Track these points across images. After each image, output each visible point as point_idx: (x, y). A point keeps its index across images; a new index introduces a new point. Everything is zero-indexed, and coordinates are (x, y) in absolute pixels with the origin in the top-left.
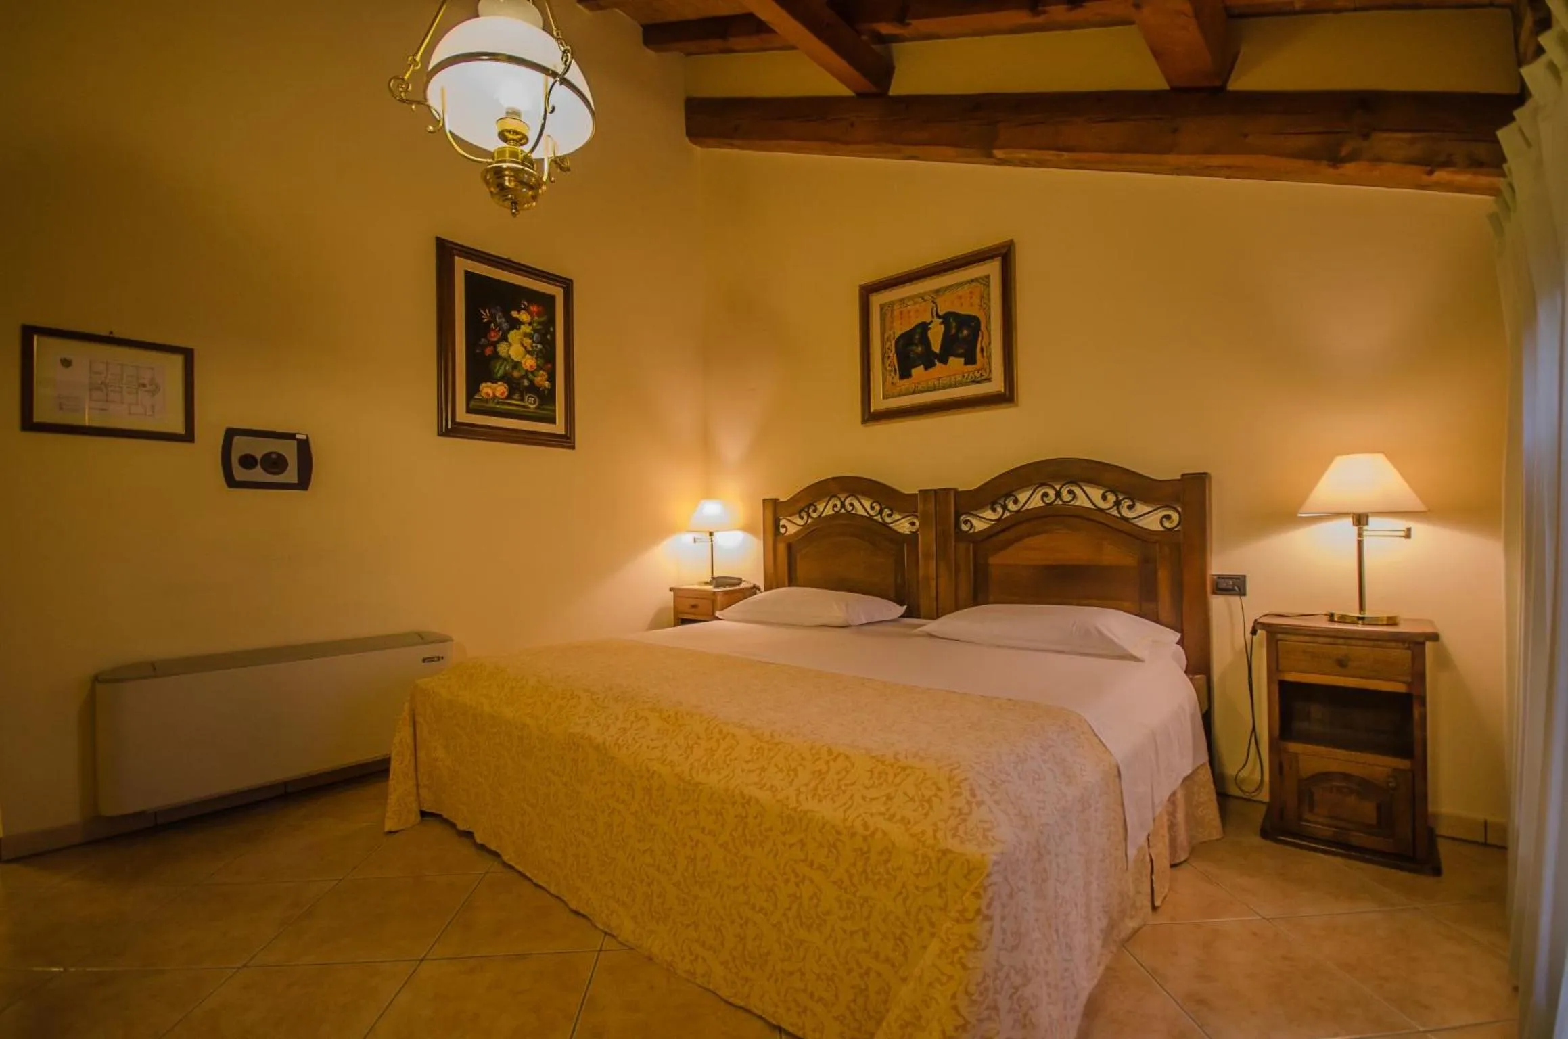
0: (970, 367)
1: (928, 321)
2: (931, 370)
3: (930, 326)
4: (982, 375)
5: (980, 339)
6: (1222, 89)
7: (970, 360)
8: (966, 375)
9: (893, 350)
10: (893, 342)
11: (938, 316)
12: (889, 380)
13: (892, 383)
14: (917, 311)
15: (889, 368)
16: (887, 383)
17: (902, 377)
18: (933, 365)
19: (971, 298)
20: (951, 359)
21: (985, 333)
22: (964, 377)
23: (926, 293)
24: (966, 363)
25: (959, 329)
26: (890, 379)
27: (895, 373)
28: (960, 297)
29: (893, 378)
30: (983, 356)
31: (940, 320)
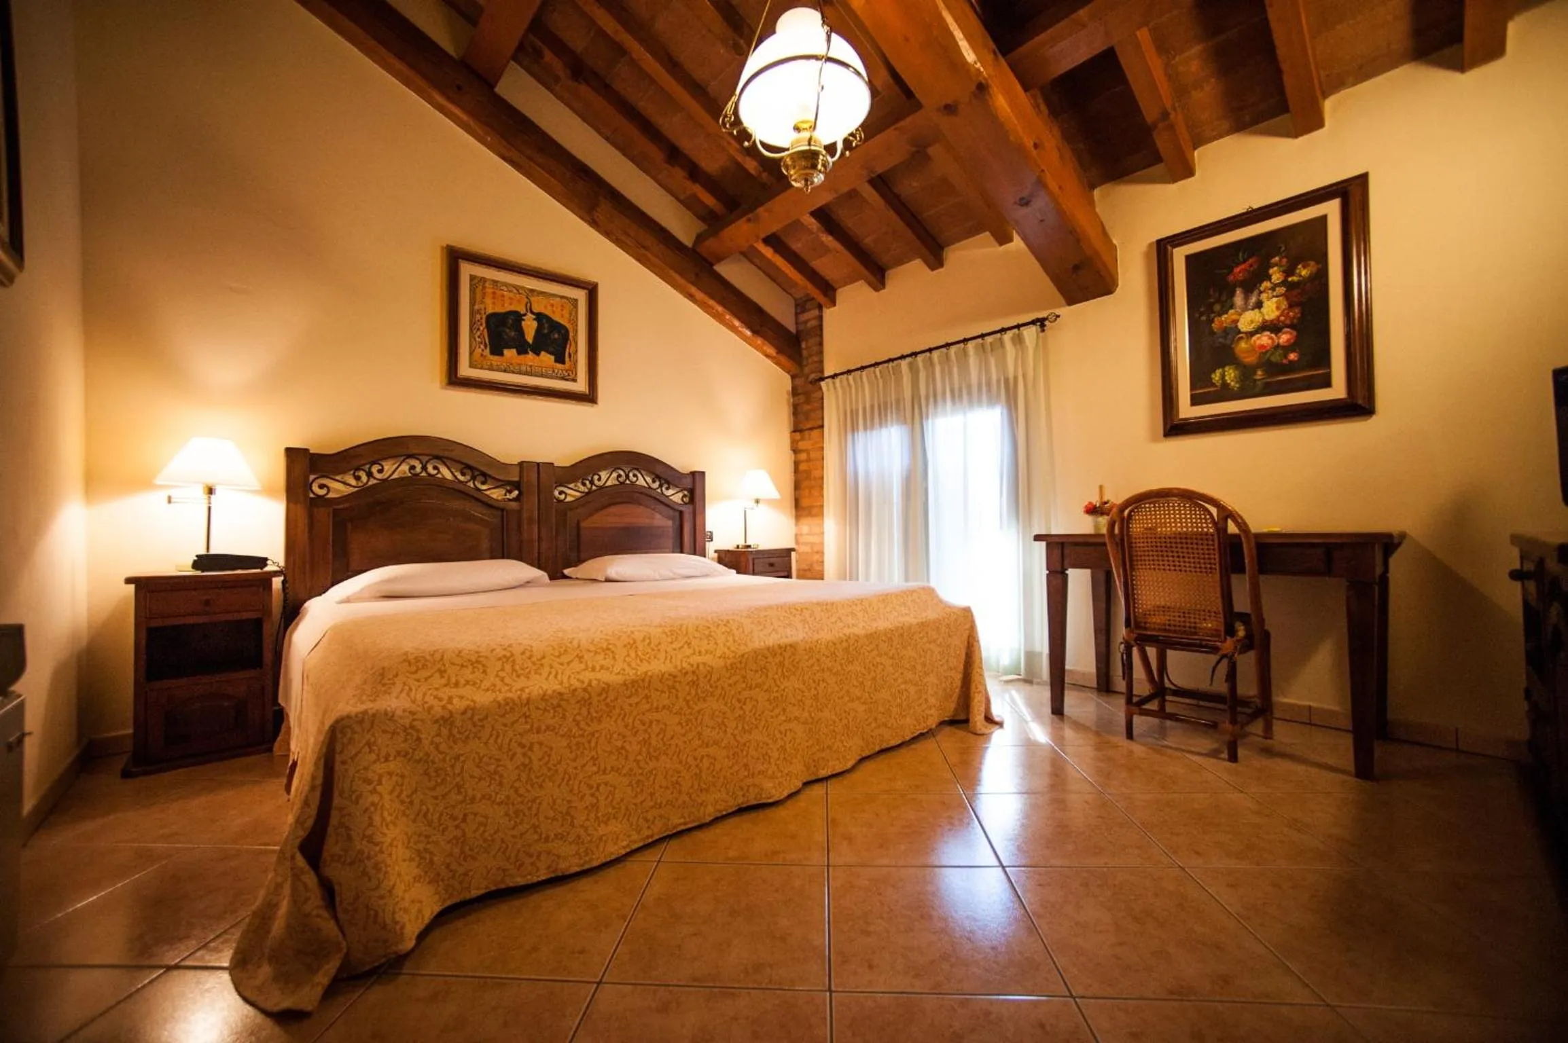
0: (559, 366)
1: (522, 313)
2: (522, 357)
3: (524, 318)
4: (569, 375)
5: (568, 346)
6: (712, 265)
7: (560, 359)
8: (556, 371)
9: (484, 325)
10: (484, 317)
11: (532, 313)
12: (478, 351)
13: (482, 355)
14: (511, 298)
15: (478, 339)
16: (475, 353)
17: (492, 353)
18: (527, 353)
19: (562, 310)
20: (543, 353)
21: (573, 343)
22: (554, 371)
23: (523, 288)
24: (556, 361)
25: (551, 332)
26: (480, 350)
27: (486, 347)
28: (552, 305)
29: (483, 350)
30: (570, 361)
31: (534, 317)
